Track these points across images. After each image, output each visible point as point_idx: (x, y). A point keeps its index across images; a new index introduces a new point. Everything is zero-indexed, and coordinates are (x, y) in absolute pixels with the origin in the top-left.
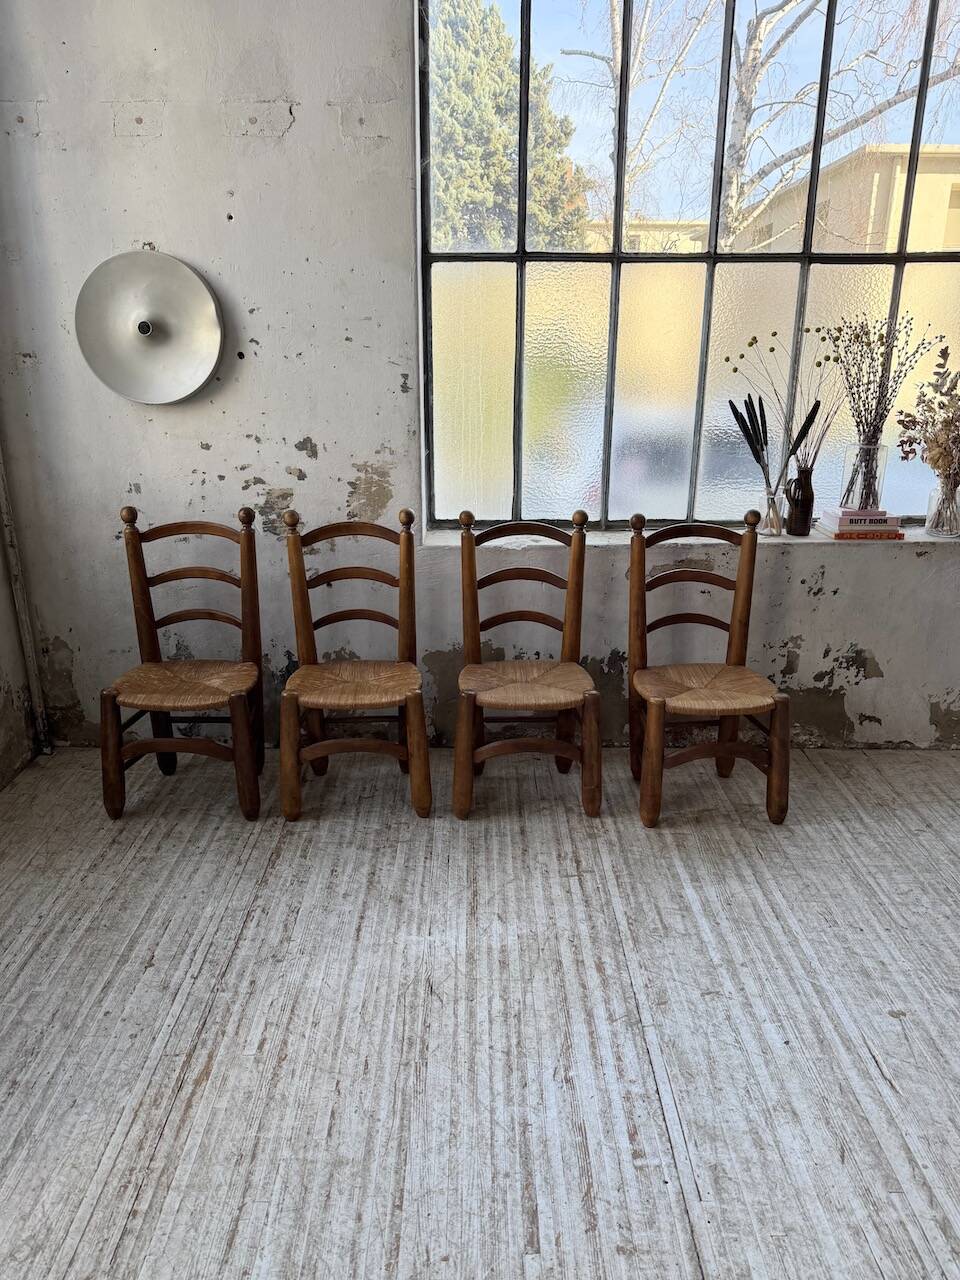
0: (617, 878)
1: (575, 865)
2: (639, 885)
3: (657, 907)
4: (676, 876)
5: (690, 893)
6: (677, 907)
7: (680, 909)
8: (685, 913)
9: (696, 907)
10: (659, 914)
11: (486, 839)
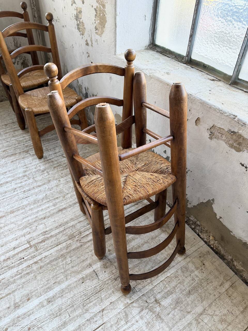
0: (36, 263)
1: (40, 241)
2: (33, 274)
3: (14, 291)
4: (50, 288)
5: (35, 302)
6: (17, 301)
7: (15, 304)
8: (12, 307)
9: (20, 312)
10: (7, 295)
11: (49, 201)
